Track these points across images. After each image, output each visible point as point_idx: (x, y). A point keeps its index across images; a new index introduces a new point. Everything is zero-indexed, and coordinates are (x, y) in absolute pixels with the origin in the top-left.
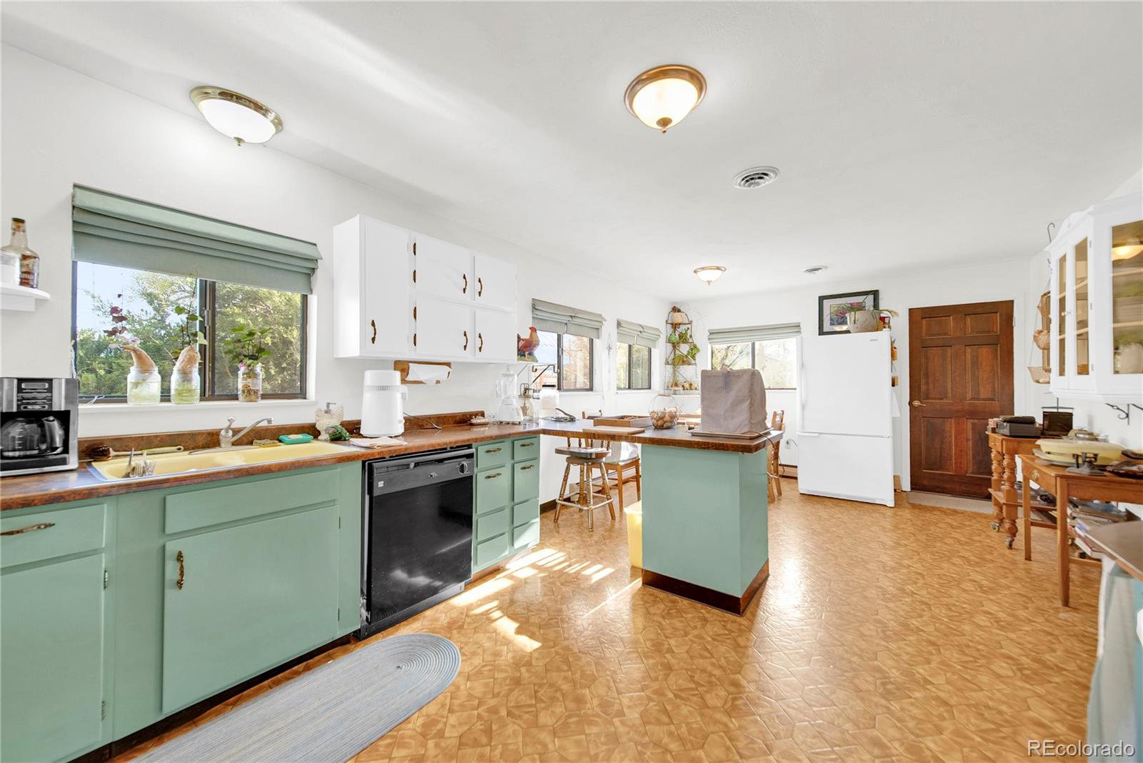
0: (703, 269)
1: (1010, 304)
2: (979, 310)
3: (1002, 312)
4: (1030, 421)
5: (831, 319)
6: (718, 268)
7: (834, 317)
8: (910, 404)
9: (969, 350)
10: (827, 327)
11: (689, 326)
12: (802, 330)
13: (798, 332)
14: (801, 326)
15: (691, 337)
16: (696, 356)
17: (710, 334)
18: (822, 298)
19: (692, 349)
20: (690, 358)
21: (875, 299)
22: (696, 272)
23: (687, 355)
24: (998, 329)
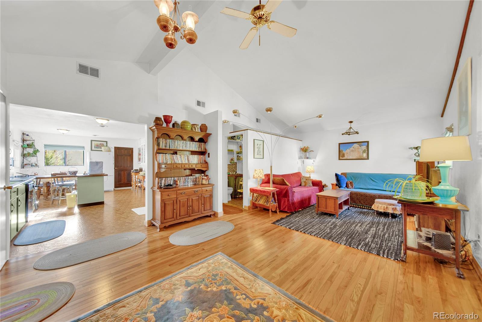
0: (61, 129)
1: (133, 148)
2: (128, 149)
3: (131, 150)
4: (138, 170)
5: (95, 147)
6: (67, 130)
7: (95, 146)
8: (115, 168)
9: (126, 157)
10: (93, 149)
11: (33, 142)
12: (85, 149)
14: (85, 147)
15: (35, 146)
16: (37, 154)
17: (45, 146)
18: (92, 141)
19: (35, 151)
20: (33, 154)
21: (107, 143)
22: (58, 129)
23: (32, 153)
24: (131, 153)
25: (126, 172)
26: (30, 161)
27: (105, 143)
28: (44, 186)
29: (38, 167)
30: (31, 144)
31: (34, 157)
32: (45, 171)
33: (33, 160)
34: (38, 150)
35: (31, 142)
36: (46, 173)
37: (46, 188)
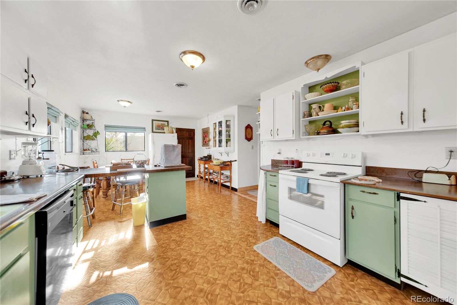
0: (122, 100)
2: (189, 130)
3: (193, 131)
4: (207, 157)
6: (129, 102)
7: (157, 127)
9: (187, 140)
10: (154, 130)
11: (93, 122)
12: (146, 130)
13: (145, 131)
14: (146, 128)
15: (95, 127)
16: (97, 136)
17: (105, 127)
18: (153, 120)
19: (95, 133)
20: (94, 137)
21: (168, 124)
22: (118, 101)
23: (92, 136)
24: (192, 136)
25: (188, 160)
26: (90, 146)
27: (166, 123)
28: (104, 179)
29: (98, 153)
30: (91, 124)
31: (93, 141)
32: (106, 158)
33: (92, 144)
34: (98, 132)
35: (92, 122)
36: (107, 160)
37: (105, 183)
